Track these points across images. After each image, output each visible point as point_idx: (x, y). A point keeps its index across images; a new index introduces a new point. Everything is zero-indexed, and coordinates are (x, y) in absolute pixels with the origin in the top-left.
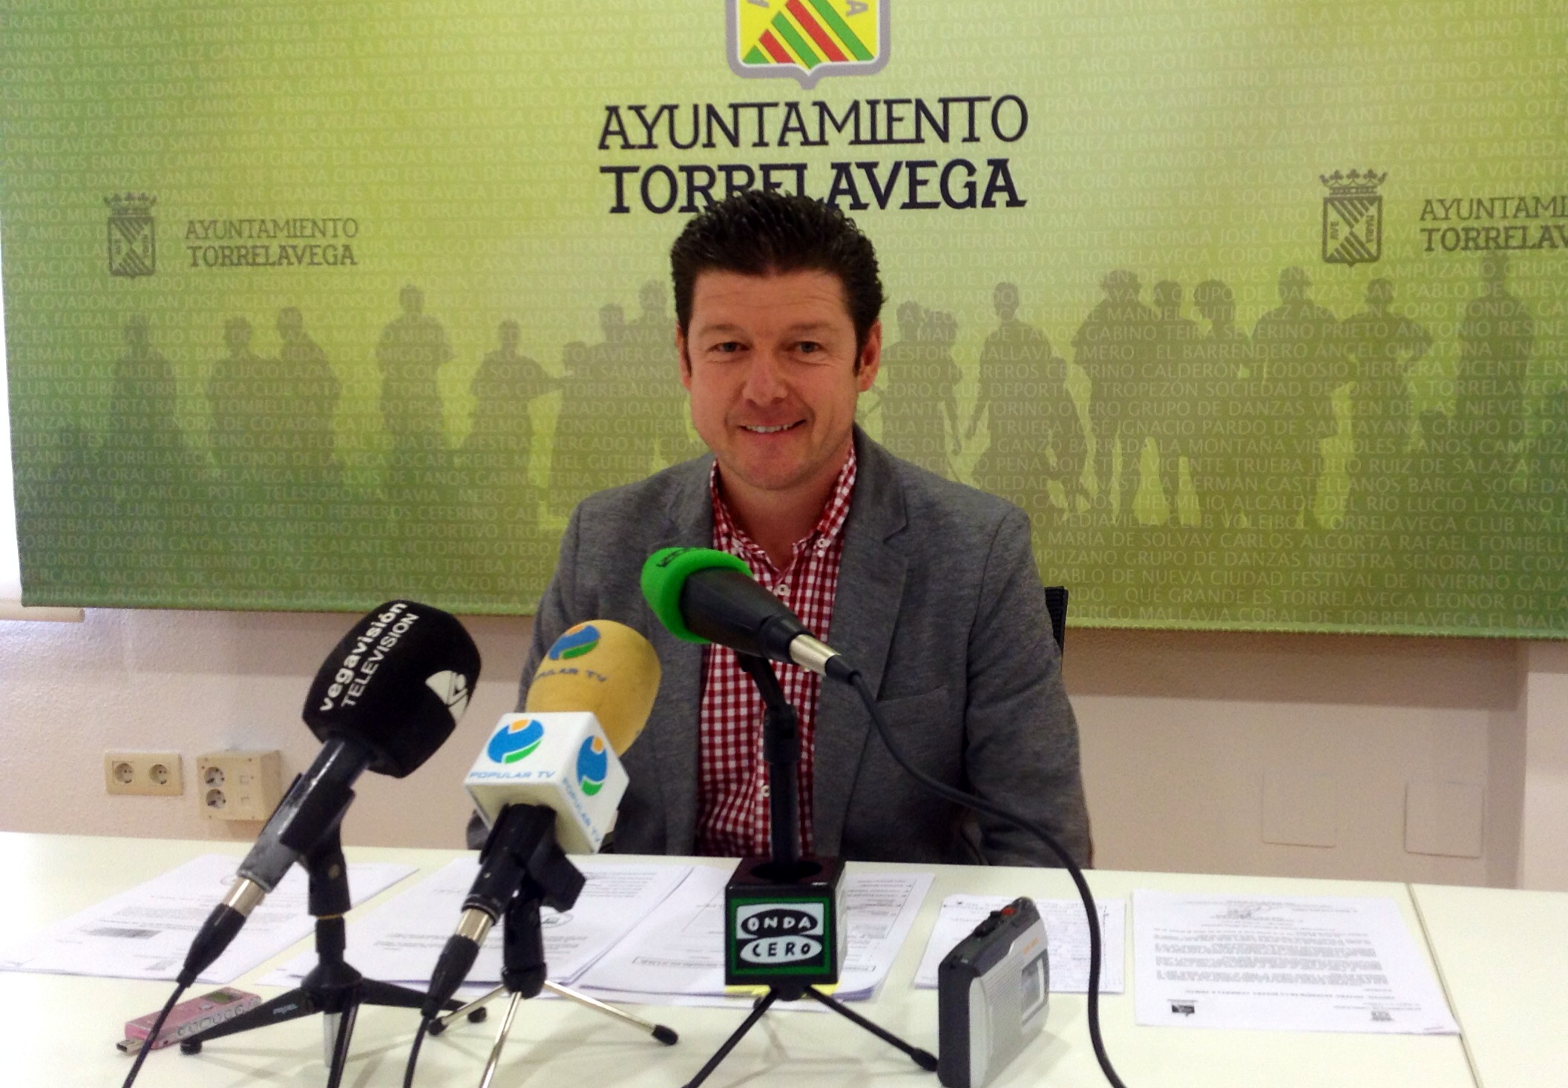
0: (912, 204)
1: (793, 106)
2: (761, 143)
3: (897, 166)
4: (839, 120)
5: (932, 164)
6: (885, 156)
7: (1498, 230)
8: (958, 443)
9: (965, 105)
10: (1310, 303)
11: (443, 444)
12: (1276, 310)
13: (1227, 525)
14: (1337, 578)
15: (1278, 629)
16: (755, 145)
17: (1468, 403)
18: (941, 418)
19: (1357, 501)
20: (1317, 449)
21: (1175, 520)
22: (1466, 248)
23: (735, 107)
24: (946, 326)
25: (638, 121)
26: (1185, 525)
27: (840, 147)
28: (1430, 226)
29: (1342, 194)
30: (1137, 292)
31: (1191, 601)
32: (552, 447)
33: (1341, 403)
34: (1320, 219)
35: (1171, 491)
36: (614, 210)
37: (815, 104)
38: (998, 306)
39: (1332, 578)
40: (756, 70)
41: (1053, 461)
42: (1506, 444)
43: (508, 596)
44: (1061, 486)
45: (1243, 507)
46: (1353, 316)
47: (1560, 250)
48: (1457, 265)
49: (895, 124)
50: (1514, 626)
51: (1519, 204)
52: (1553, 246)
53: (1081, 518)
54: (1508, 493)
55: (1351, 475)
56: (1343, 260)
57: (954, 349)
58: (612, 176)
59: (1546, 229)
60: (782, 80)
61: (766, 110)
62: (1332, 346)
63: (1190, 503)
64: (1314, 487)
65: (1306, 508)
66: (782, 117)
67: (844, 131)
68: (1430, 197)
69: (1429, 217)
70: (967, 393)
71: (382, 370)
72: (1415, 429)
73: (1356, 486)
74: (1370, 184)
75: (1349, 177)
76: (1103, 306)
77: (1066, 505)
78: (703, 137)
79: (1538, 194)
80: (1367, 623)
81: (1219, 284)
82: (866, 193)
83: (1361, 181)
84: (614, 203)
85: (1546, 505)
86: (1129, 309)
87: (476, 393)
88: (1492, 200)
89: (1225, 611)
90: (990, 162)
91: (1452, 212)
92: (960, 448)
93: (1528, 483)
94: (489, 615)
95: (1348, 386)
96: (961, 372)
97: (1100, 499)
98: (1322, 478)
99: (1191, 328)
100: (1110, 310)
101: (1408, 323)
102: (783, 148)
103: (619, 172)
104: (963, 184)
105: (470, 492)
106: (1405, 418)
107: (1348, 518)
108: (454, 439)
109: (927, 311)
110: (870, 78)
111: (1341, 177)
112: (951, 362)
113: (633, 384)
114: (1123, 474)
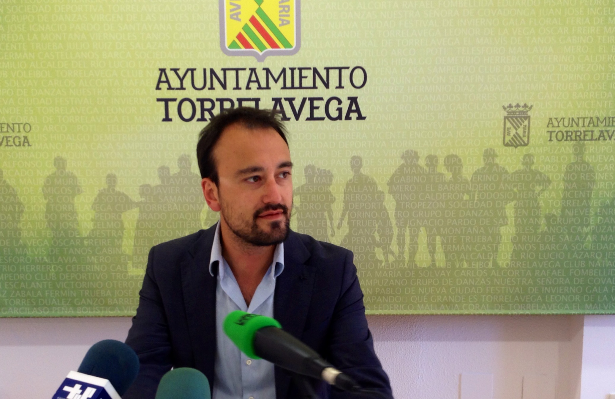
0: (312, 118)
1: (253, 70)
2: (237, 88)
3: (304, 100)
4: (276, 77)
5: (321, 99)
6: (298, 95)
7: (581, 132)
8: (333, 231)
9: (337, 71)
10: (497, 165)
11: (79, 235)
12: (481, 168)
13: (458, 266)
14: (507, 289)
15: (481, 313)
16: (234, 89)
17: (566, 210)
18: (326, 219)
19: (516, 254)
20: (499, 231)
21: (434, 265)
22: (566, 140)
23: (224, 70)
24: (328, 176)
25: (176, 76)
26: (438, 267)
27: (276, 90)
28: (551, 130)
29: (512, 114)
30: (418, 160)
31: (441, 301)
32: (134, 235)
33: (510, 210)
34: (502, 126)
35: (432, 252)
36: (164, 120)
37: (264, 69)
38: (353, 167)
39: (505, 289)
40: (235, 52)
41: (378, 238)
42: (582, 229)
43: (113, 307)
44: (382, 250)
45: (465, 258)
46: (516, 171)
47: (607, 141)
48: (563, 148)
49: (303, 80)
50: (584, 309)
51: (590, 121)
52: (605, 139)
53: (390, 265)
54: (583, 250)
55: (514, 243)
56: (512, 145)
57: (331, 187)
58: (163, 103)
59: (602, 132)
60: (248, 57)
61: (240, 72)
62: (506, 185)
63: (441, 257)
64: (497, 248)
65: (493, 258)
66: (248, 76)
67: (278, 83)
68: (551, 117)
69: (550, 126)
70: (338, 207)
71: (45, 199)
72: (542, 222)
73: (516, 248)
74: (525, 110)
75: (515, 107)
76: (401, 168)
77: (383, 259)
78: (208, 85)
79: (598, 116)
80: (520, 309)
81: (456, 156)
82: (289, 113)
83: (521, 109)
84: (164, 117)
85: (599, 255)
86: (414, 168)
87: (95, 209)
88: (578, 118)
89: (456, 305)
90: (349, 98)
91: (561, 123)
92: (334, 233)
93: (592, 245)
94: (104, 317)
95: (513, 202)
96: (335, 198)
97: (399, 256)
98: (501, 244)
99: (442, 178)
100: (405, 169)
101: (541, 174)
102: (248, 91)
103: (166, 101)
104: (336, 109)
105: (93, 257)
106: (538, 217)
107: (512, 262)
108: (84, 232)
109: (318, 169)
110: (291, 57)
111: (512, 107)
112: (330, 193)
113: (175, 205)
114: (410, 244)
